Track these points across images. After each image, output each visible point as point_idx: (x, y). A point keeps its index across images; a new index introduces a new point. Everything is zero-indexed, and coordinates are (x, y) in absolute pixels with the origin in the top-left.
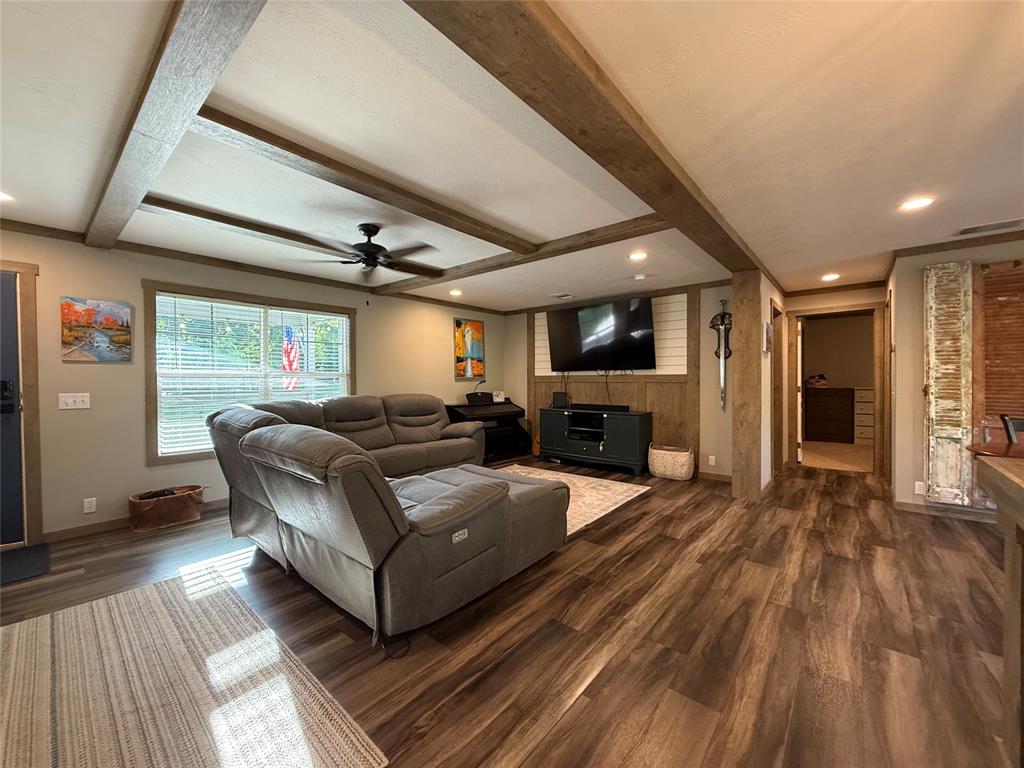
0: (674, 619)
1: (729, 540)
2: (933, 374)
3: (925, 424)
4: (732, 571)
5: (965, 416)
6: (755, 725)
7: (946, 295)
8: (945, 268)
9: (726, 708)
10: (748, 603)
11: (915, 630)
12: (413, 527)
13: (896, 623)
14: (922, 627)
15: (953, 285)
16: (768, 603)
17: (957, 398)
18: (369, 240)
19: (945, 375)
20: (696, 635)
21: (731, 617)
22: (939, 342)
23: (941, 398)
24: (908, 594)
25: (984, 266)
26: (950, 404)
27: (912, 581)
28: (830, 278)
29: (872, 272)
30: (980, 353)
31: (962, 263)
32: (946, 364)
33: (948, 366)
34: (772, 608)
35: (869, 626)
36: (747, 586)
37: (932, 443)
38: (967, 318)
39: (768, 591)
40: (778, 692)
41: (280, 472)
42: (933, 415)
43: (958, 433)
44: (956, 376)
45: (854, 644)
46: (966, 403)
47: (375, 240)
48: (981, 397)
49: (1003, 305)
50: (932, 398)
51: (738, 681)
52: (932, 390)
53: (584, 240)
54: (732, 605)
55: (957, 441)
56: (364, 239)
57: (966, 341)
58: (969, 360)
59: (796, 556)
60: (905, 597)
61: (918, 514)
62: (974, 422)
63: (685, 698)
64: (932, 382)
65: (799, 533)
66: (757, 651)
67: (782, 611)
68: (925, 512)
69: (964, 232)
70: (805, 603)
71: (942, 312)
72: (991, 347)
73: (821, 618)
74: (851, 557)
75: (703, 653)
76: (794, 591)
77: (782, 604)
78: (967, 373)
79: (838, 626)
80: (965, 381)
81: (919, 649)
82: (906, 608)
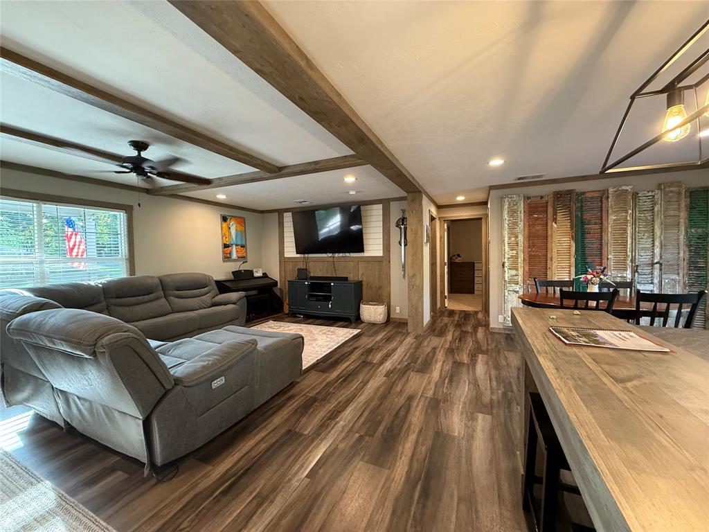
0: (368, 415)
1: (404, 360)
2: (507, 256)
3: (503, 283)
4: (403, 380)
5: (520, 279)
6: (407, 473)
7: (513, 212)
8: (511, 198)
9: (392, 467)
10: (410, 398)
11: (491, 400)
12: (178, 381)
13: (483, 398)
14: (494, 398)
15: (516, 207)
16: (421, 396)
17: (517, 270)
18: (139, 154)
19: (512, 257)
20: (379, 423)
21: (400, 408)
22: (510, 238)
23: (510, 269)
24: (490, 380)
25: (529, 198)
26: (513, 272)
27: (493, 372)
28: (461, 199)
29: (480, 197)
30: (527, 245)
31: (519, 196)
32: (512, 250)
33: (514, 252)
34: (423, 399)
35: (470, 402)
36: (411, 387)
37: (506, 294)
38: (521, 225)
39: (422, 388)
40: (421, 450)
41: (51, 351)
42: (506, 279)
43: (517, 288)
44: (517, 257)
45: (462, 414)
46: (521, 272)
47: (143, 154)
48: (527, 268)
49: (537, 219)
50: (506, 269)
51: (400, 448)
52: (506, 265)
53: (312, 167)
54: (402, 400)
55: (517, 292)
56: (135, 153)
57: (521, 238)
58: (522, 248)
59: (439, 365)
60: (489, 382)
61: (500, 333)
62: (524, 282)
63: (369, 465)
64: (506, 260)
65: (442, 351)
66: (412, 427)
67: (428, 400)
68: (503, 332)
69: (520, 179)
70: (440, 393)
71: (510, 222)
72: (531, 242)
73: (448, 401)
74: (466, 362)
75: (382, 434)
76: (436, 387)
77: (428, 396)
78: (521, 256)
79: (455, 404)
80: (520, 260)
81: (492, 410)
82: (489, 388)
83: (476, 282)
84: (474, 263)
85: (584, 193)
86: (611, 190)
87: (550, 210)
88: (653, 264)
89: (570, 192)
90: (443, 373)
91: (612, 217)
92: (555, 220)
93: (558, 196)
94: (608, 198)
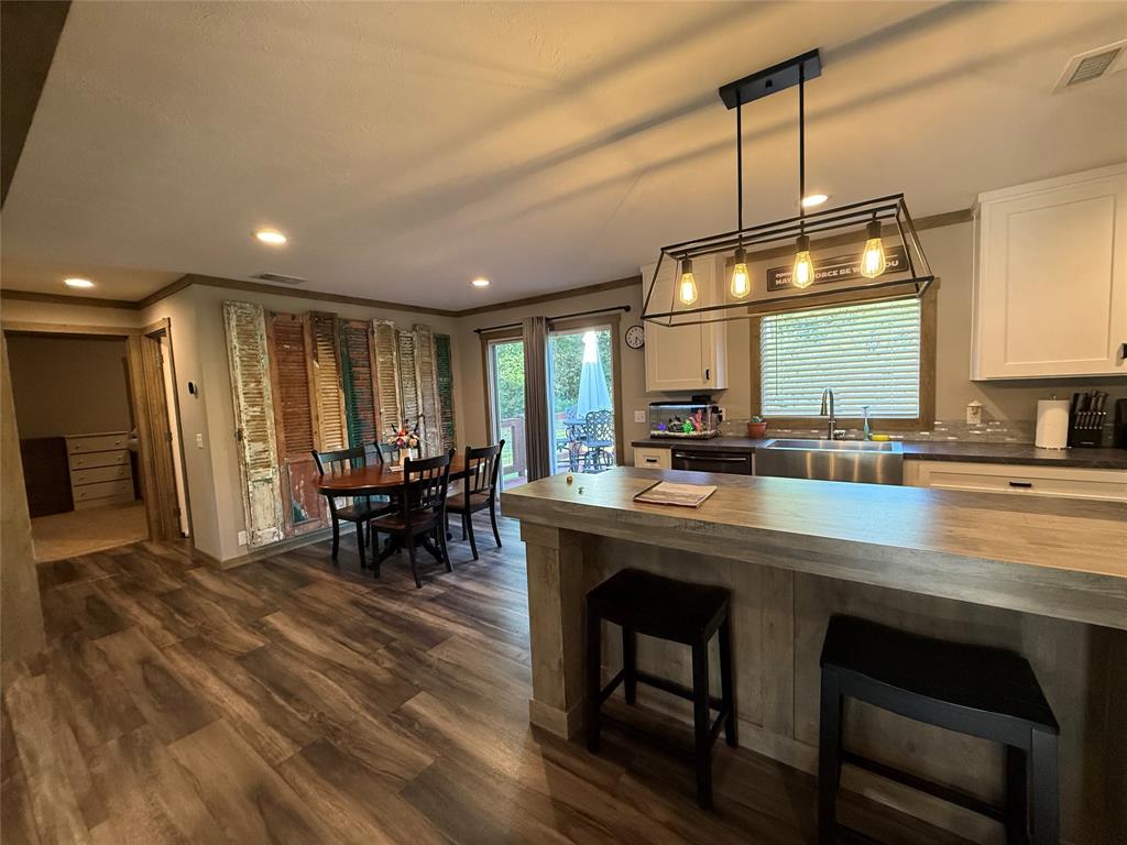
2: (244, 417)
3: (242, 471)
5: (273, 456)
7: (247, 336)
8: (242, 308)
13: (376, 677)
14: (388, 665)
15: (251, 327)
16: (276, 769)
17: (265, 440)
19: (254, 418)
22: (246, 384)
23: (252, 441)
25: (273, 314)
26: (259, 446)
28: (79, 283)
29: (136, 289)
30: (278, 396)
31: (256, 307)
32: (253, 406)
33: (255, 409)
35: (369, 697)
37: (251, 488)
38: (265, 361)
42: (248, 459)
43: (270, 473)
44: (262, 418)
45: (388, 726)
46: (272, 443)
48: (282, 436)
49: (289, 352)
50: (245, 441)
52: (245, 433)
55: (269, 481)
57: (266, 383)
58: (270, 402)
60: (347, 649)
61: (245, 565)
62: (280, 461)
64: (244, 424)
68: (250, 561)
69: (262, 277)
70: (303, 729)
71: (244, 352)
72: (284, 390)
73: (336, 729)
74: (261, 644)
78: (270, 414)
79: (356, 722)
80: (270, 423)
81: (411, 684)
82: (361, 658)
83: (73, 482)
84: (62, 441)
85: (347, 321)
86: (375, 323)
87: (308, 340)
88: (418, 417)
89: (332, 317)
90: (251, 692)
91: (380, 359)
92: (316, 356)
93: (318, 319)
94: (373, 332)
